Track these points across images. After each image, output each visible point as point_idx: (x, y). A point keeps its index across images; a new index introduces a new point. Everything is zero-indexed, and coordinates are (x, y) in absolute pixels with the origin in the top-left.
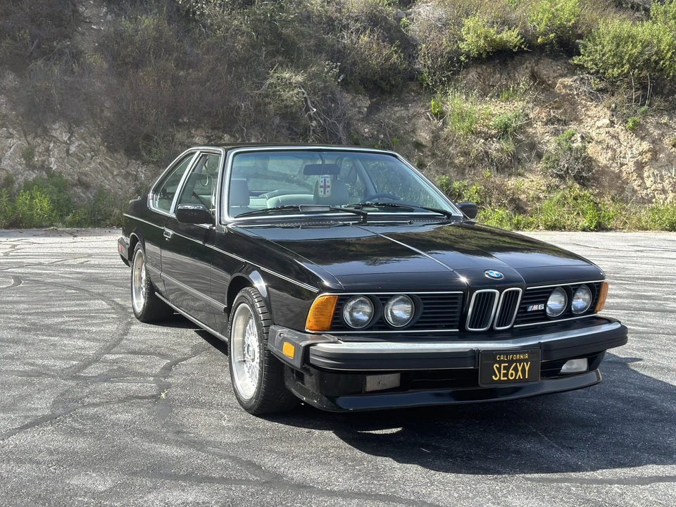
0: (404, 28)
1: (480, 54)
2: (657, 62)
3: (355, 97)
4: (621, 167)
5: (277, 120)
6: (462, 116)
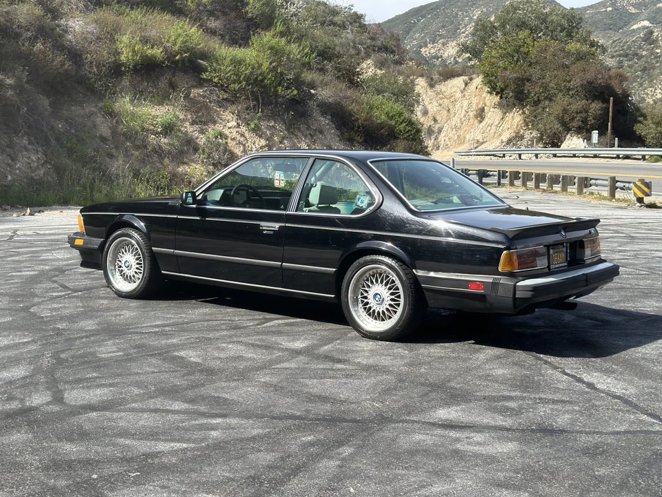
0: (59, 37)
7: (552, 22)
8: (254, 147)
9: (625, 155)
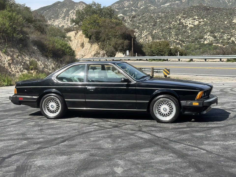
4: (4, 65)
7: (104, 11)
8: (5, 60)
9: (139, 59)
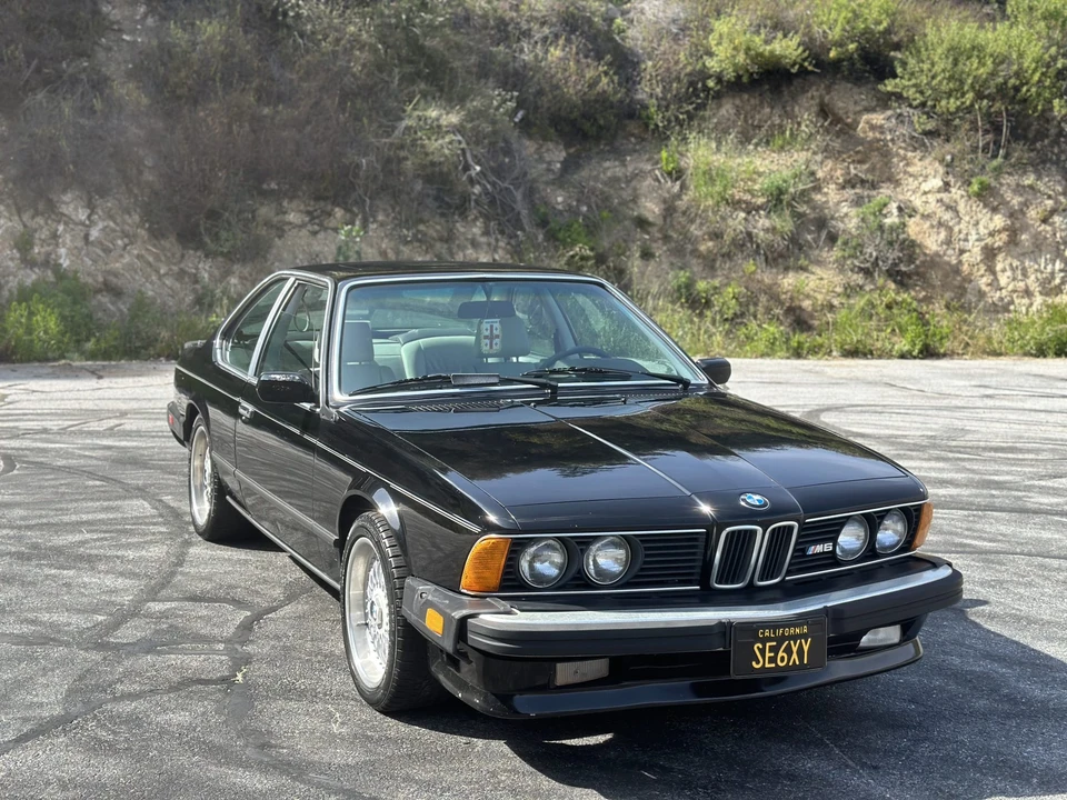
0: (619, 34)
1: (739, 77)
2: (1017, 89)
3: (541, 146)
4: (961, 255)
5: (419, 186)
6: (710, 176)
